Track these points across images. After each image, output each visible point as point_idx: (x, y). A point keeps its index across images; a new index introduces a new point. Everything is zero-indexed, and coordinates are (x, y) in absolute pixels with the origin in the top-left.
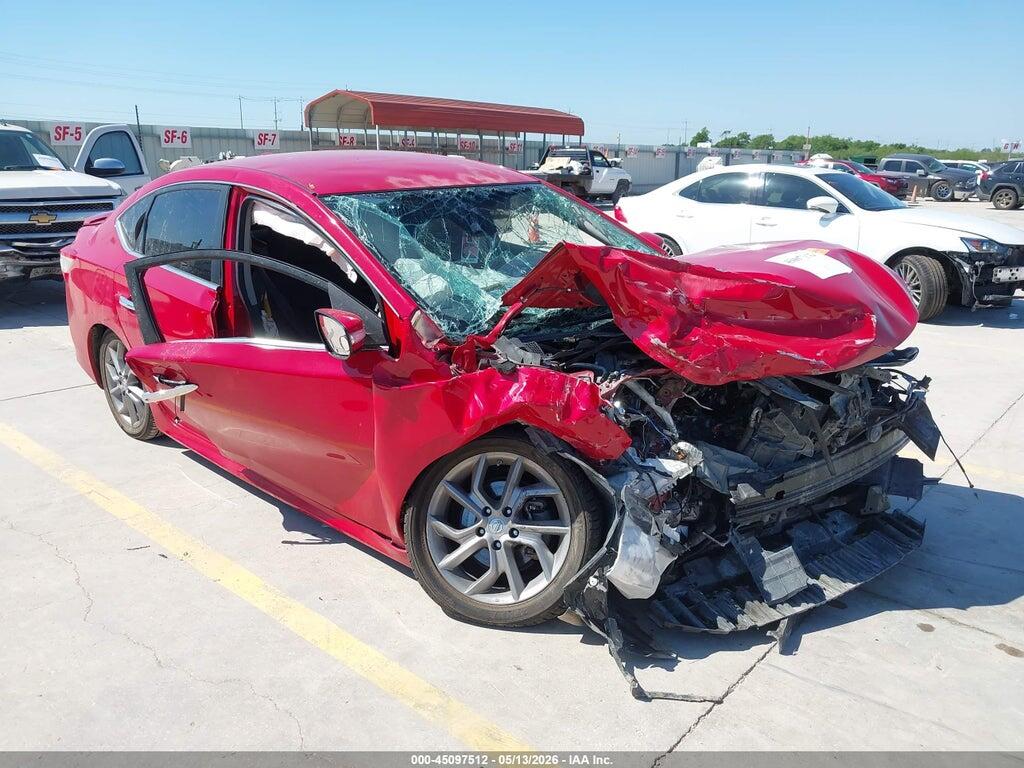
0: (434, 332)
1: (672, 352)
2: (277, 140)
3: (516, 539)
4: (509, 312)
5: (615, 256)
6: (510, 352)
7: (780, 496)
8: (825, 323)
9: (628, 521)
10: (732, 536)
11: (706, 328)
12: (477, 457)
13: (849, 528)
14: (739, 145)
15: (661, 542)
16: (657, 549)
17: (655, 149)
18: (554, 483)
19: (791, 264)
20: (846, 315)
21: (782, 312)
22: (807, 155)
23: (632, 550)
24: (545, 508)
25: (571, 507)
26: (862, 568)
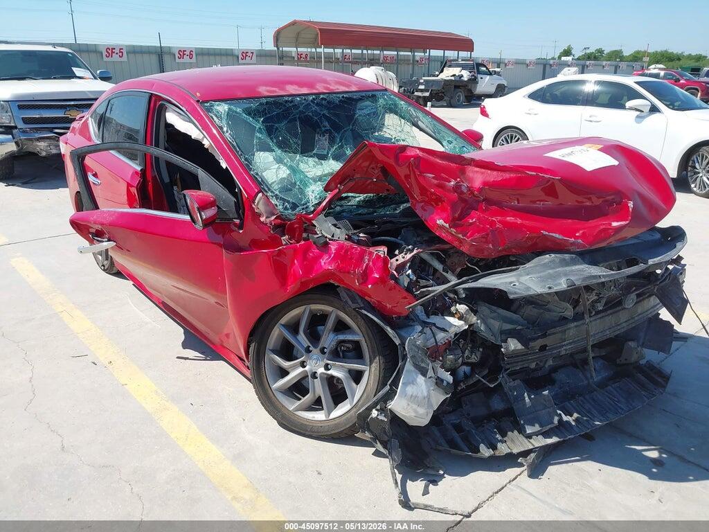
0: (272, 210)
1: (453, 230)
2: (254, 57)
3: (329, 372)
4: (329, 196)
5: (409, 153)
6: (325, 228)
7: (543, 348)
8: (586, 208)
9: (409, 366)
10: (502, 378)
11: (483, 211)
12: (304, 307)
13: (604, 374)
14: (596, 58)
15: (436, 383)
16: (432, 388)
17: (528, 62)
18: (359, 331)
19: (564, 159)
20: (606, 201)
21: (551, 198)
22: (645, 65)
23: (410, 390)
24: (354, 349)
25: (370, 350)
26: (610, 409)
